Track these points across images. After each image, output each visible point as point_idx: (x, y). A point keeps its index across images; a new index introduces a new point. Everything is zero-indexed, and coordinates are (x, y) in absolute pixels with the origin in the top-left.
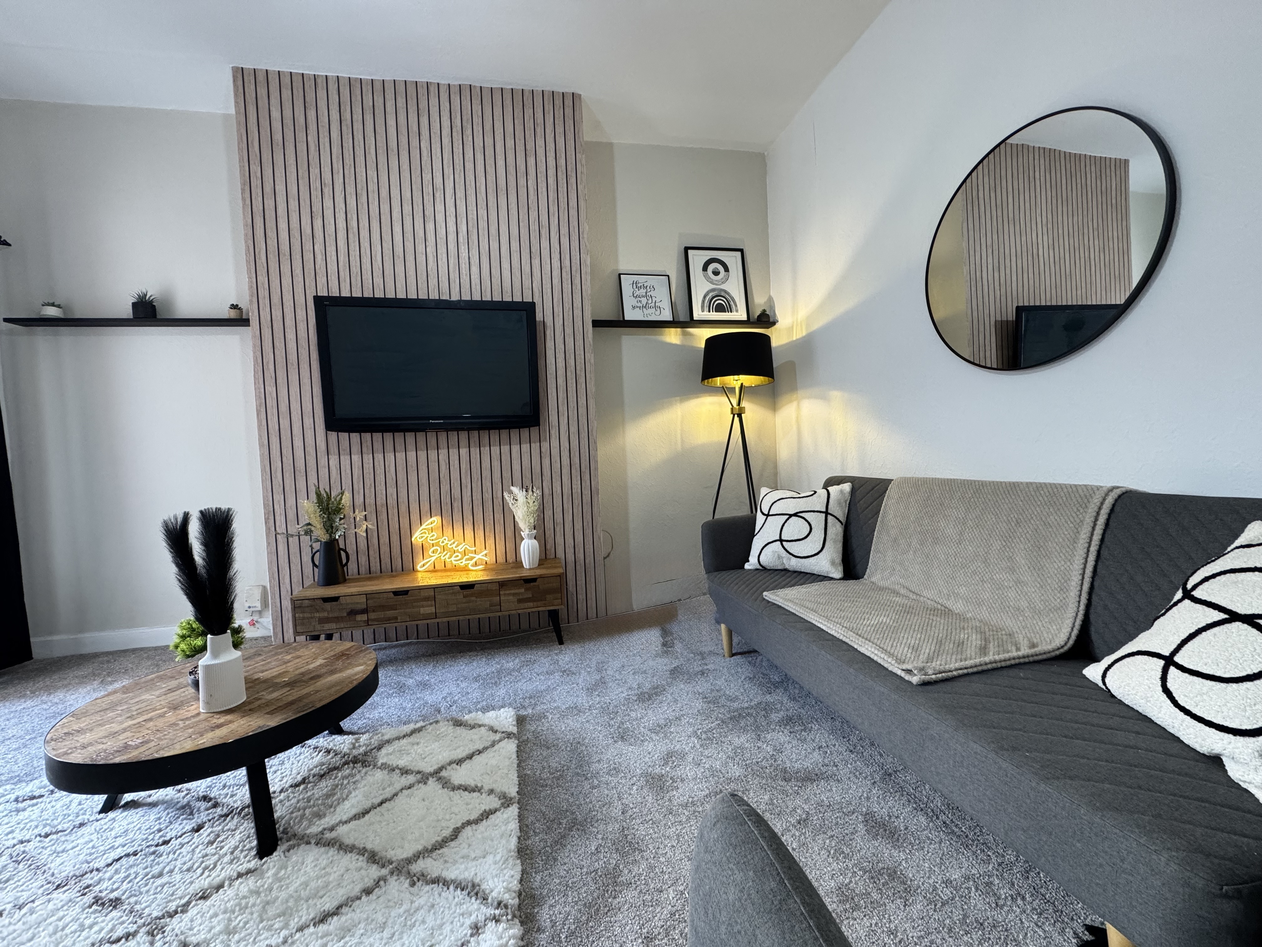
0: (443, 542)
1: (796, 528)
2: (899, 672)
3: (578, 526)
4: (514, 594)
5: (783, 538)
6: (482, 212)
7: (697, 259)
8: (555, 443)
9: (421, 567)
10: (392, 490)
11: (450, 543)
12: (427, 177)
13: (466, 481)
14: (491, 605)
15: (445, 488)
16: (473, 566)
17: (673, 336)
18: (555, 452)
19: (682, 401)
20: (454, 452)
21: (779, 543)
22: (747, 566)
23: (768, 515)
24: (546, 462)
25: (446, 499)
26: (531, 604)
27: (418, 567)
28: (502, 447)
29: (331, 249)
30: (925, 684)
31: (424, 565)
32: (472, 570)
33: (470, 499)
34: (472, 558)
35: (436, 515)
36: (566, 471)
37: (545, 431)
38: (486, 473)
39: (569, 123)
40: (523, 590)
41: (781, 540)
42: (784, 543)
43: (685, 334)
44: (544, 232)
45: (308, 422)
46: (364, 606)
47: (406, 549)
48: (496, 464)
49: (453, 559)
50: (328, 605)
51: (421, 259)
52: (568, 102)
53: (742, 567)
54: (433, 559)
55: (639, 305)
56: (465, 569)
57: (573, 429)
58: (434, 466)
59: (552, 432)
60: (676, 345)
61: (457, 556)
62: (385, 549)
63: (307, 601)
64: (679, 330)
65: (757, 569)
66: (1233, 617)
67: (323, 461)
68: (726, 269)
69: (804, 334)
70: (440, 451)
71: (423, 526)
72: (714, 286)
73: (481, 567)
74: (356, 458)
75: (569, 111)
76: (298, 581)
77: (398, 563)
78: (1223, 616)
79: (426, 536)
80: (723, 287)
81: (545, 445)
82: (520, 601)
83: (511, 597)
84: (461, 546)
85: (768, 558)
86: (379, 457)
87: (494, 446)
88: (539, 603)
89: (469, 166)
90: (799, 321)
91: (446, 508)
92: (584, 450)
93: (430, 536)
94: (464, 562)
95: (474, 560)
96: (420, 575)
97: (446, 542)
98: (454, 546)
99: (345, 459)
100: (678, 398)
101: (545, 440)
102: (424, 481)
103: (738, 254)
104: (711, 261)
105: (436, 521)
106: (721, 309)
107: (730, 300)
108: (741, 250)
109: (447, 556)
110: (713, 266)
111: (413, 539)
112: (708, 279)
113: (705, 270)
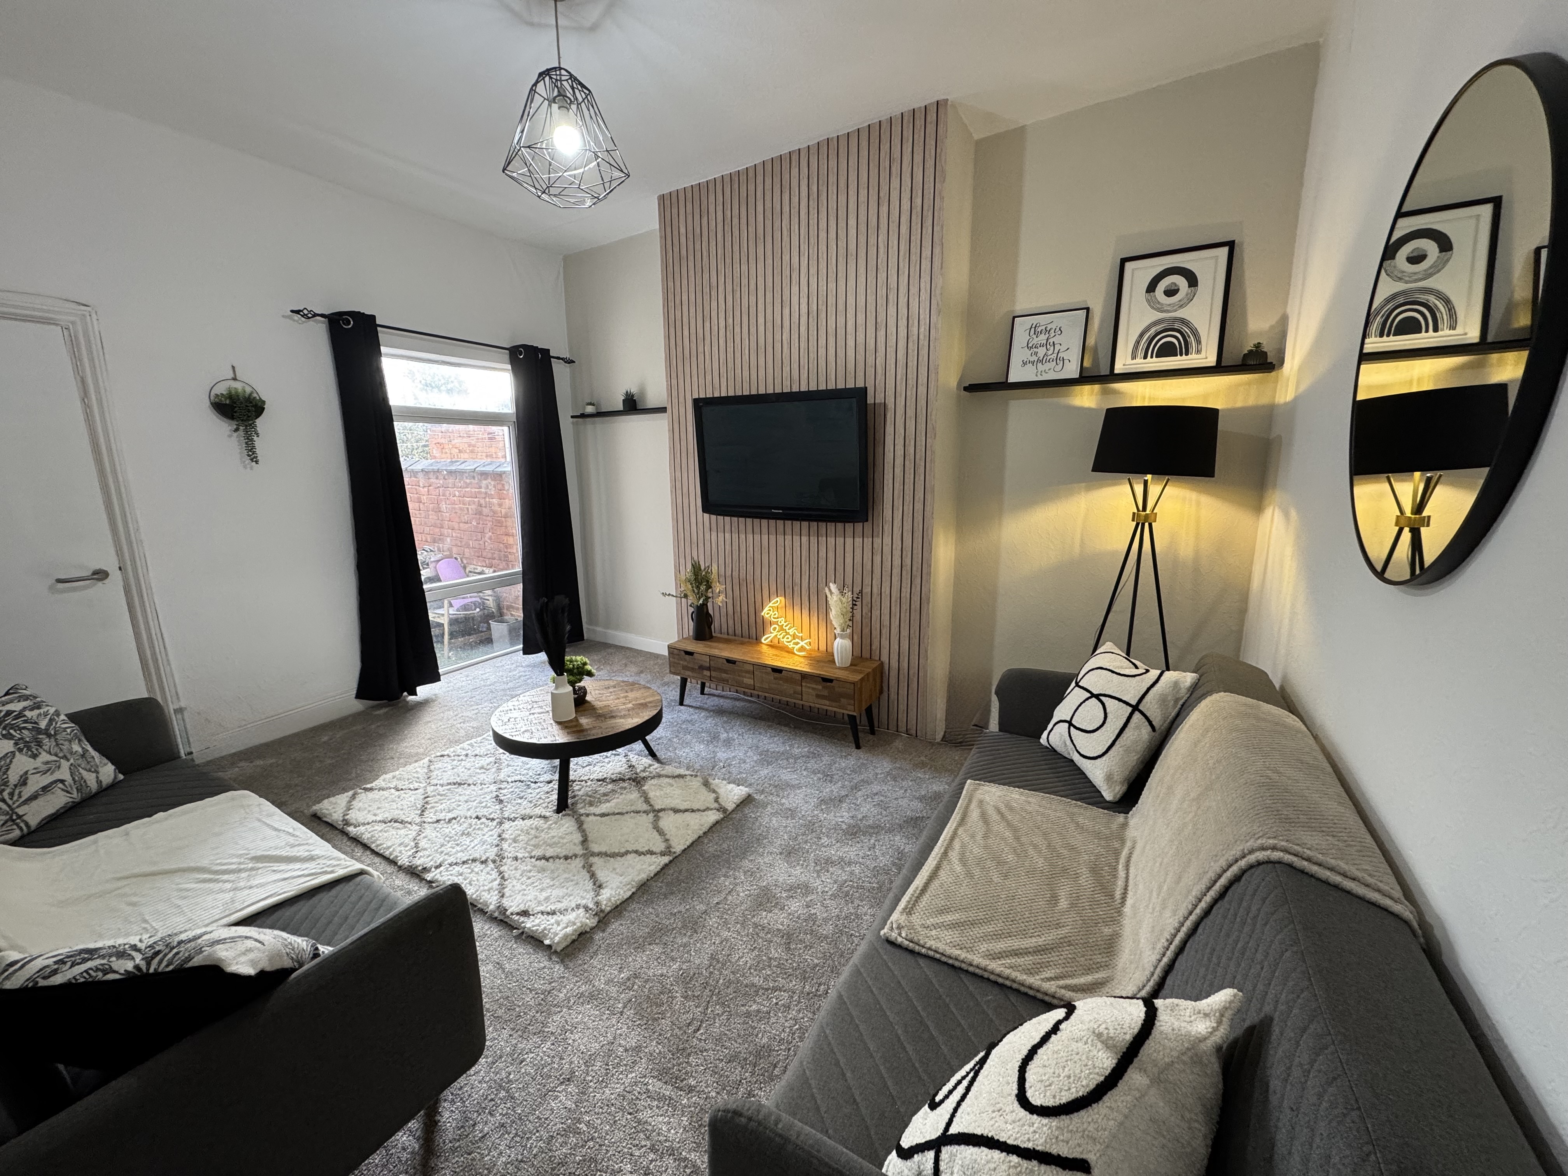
0: (781, 622)
1: (1090, 714)
3: (905, 633)
4: (813, 689)
5: (1074, 722)
8: (887, 540)
9: (765, 643)
10: (750, 566)
11: (785, 624)
12: (786, 258)
13: (805, 567)
14: (795, 693)
18: (887, 550)
19: (1088, 489)
20: (796, 538)
21: (1067, 725)
22: (1040, 740)
23: (1077, 684)
24: (877, 559)
25: (789, 583)
26: (827, 703)
27: (763, 640)
31: (766, 641)
32: (796, 655)
34: (797, 644)
35: (781, 596)
36: (897, 571)
37: (878, 526)
38: (822, 563)
40: (820, 687)
41: (1070, 723)
42: (1072, 728)
46: (708, 665)
47: (759, 621)
48: (831, 555)
49: (785, 640)
50: (687, 657)
52: (931, 112)
54: (773, 635)
55: (1034, 358)
56: (792, 652)
59: (886, 528)
61: (789, 638)
62: (745, 617)
63: (678, 651)
67: (707, 536)
68: (1194, 283)
71: (771, 603)
72: (1163, 315)
73: (803, 654)
74: (728, 535)
75: (931, 129)
77: (752, 632)
79: (771, 613)
81: (878, 541)
82: (818, 696)
83: (810, 690)
84: (792, 630)
85: (1057, 739)
86: (743, 536)
88: (834, 704)
91: (789, 591)
93: (773, 614)
94: (792, 646)
95: (799, 646)
97: (783, 623)
98: (787, 628)
99: (721, 535)
100: (1084, 484)
101: (878, 536)
102: (773, 563)
103: (1222, 251)
104: (1166, 274)
105: (779, 601)
106: (1167, 351)
107: (1190, 334)
108: (1231, 244)
109: (782, 636)
110: (1168, 281)
111: (763, 613)
112: (1155, 305)
113: (1152, 288)
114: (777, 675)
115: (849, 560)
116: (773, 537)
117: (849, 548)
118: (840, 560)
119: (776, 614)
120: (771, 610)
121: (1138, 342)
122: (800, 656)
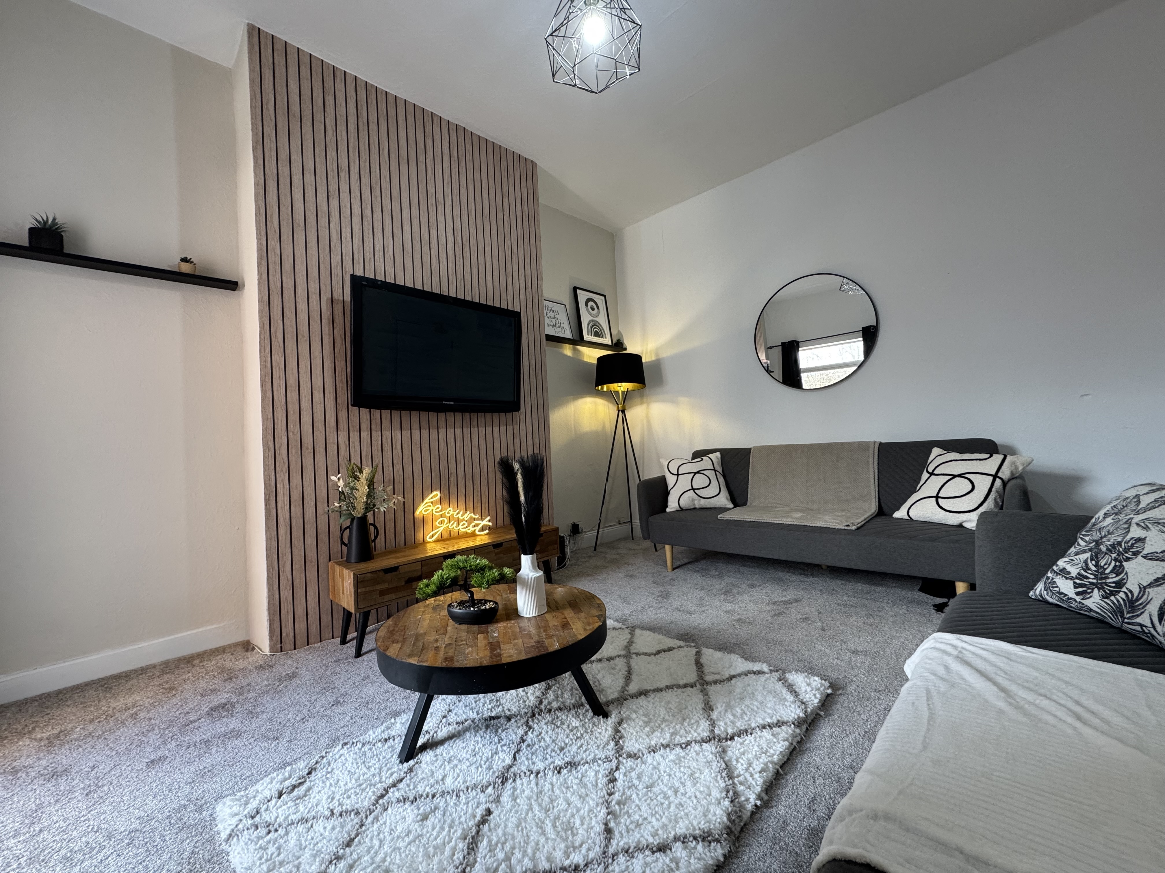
0: (448, 513)
1: (700, 481)
2: (843, 528)
5: (694, 487)
6: (473, 231)
7: (582, 296)
8: (523, 427)
9: (430, 538)
10: (398, 467)
11: (456, 513)
12: (431, 190)
13: (460, 457)
15: (444, 463)
16: (479, 531)
17: (567, 350)
18: (523, 433)
21: (692, 491)
22: (668, 510)
23: (678, 475)
24: (517, 441)
25: (444, 475)
27: (427, 539)
28: (487, 428)
29: (346, 231)
30: (858, 528)
31: (433, 536)
32: (480, 535)
33: (463, 473)
34: (477, 525)
35: (436, 490)
36: (530, 449)
38: (475, 451)
39: (530, 181)
41: (693, 489)
42: (696, 491)
43: (575, 350)
44: (515, 257)
45: (318, 396)
47: (409, 524)
48: (482, 442)
49: (460, 527)
51: (426, 258)
52: (529, 166)
53: (665, 511)
54: (441, 529)
55: (551, 324)
56: (473, 535)
57: (535, 417)
58: (434, 444)
59: (521, 417)
60: (569, 357)
61: (464, 524)
63: (369, 575)
64: (571, 346)
65: (677, 511)
66: (954, 476)
67: (332, 438)
68: (598, 308)
69: (653, 359)
70: (439, 430)
71: (426, 501)
72: (592, 318)
73: (487, 531)
74: (365, 434)
75: (529, 172)
76: (301, 567)
77: (401, 538)
78: (950, 477)
79: (431, 508)
80: (597, 319)
81: (516, 427)
84: (466, 515)
85: (685, 502)
86: (387, 434)
89: (463, 191)
90: (649, 350)
91: (445, 483)
92: (542, 433)
93: (435, 508)
94: (471, 529)
95: (480, 526)
96: (429, 546)
97: (451, 512)
98: (460, 515)
99: (354, 435)
101: (516, 424)
102: (426, 457)
103: (603, 298)
104: (589, 300)
105: (436, 495)
106: (597, 335)
107: (602, 329)
108: (605, 296)
109: (455, 525)
110: (591, 303)
111: (417, 513)
112: (589, 312)
113: (586, 305)
115: (497, 445)
116: (425, 433)
117: (496, 435)
118: (490, 446)
119: (438, 508)
120: (430, 506)
121: (588, 328)
122: (483, 535)
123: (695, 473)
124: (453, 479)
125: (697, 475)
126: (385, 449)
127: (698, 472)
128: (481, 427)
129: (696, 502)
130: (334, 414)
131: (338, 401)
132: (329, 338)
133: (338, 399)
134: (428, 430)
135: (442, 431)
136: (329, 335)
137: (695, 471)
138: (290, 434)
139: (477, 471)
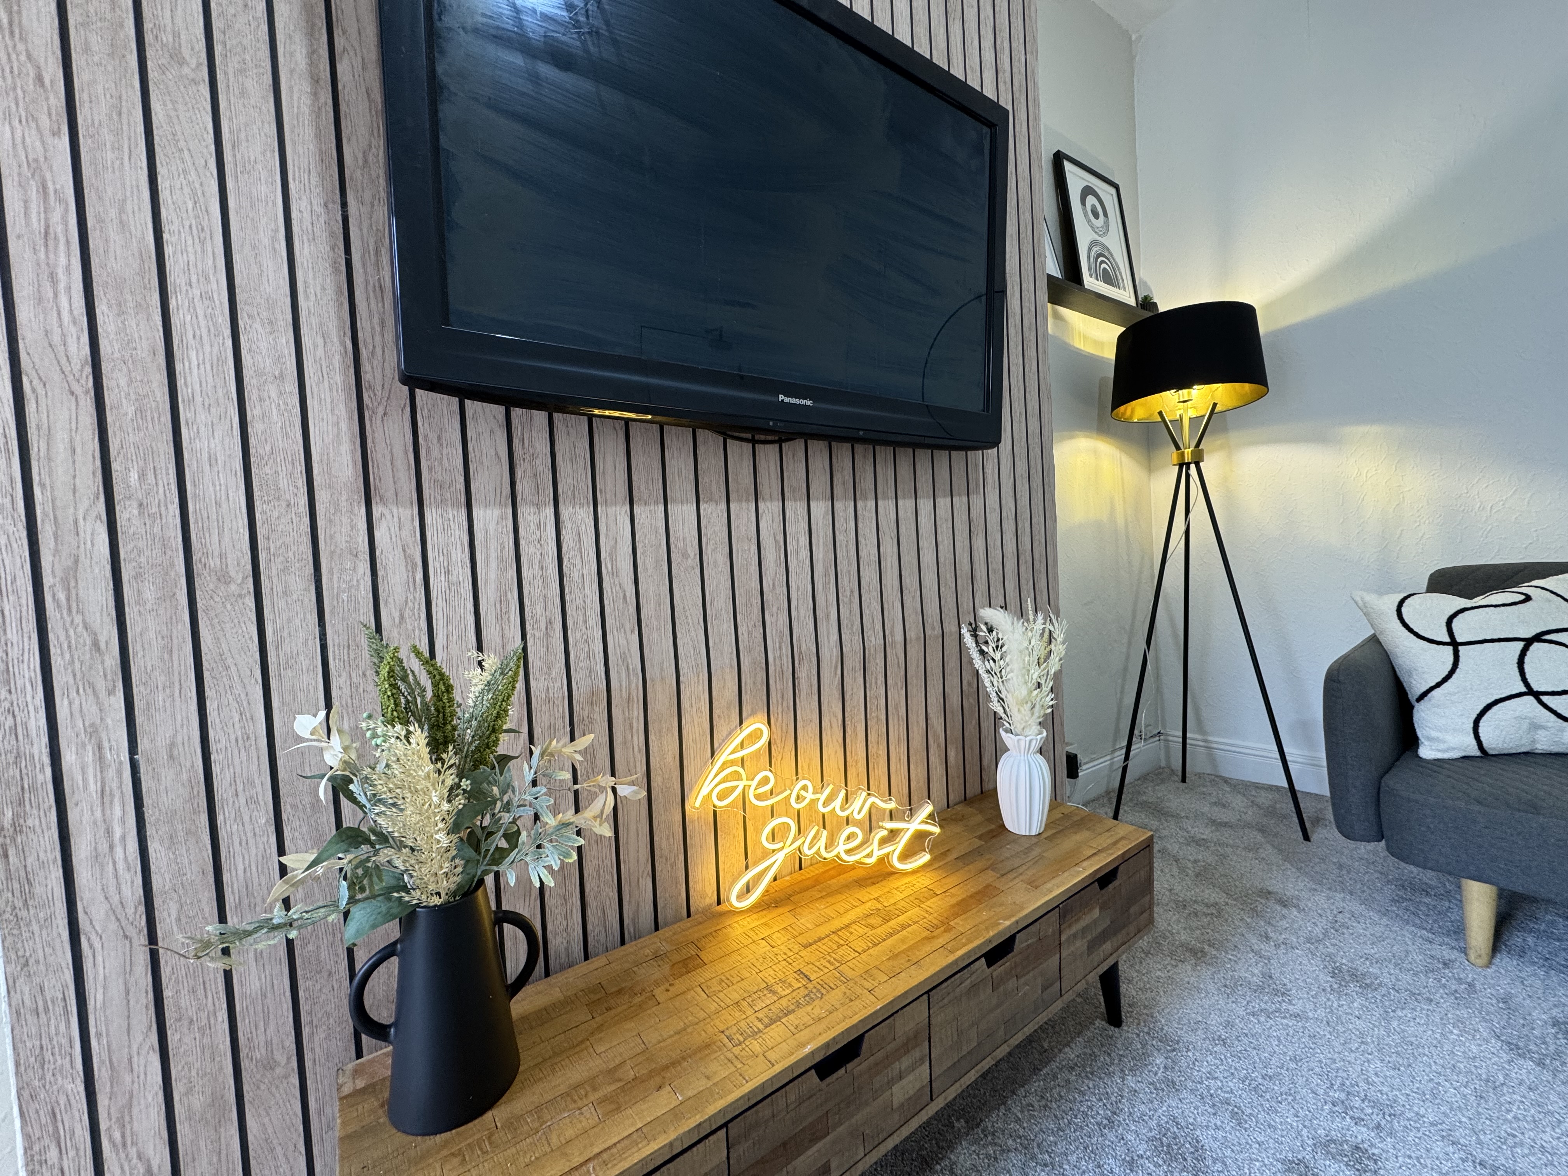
0: (799, 798)
4: (1084, 931)
5: (1535, 687)
7: (1076, 179)
9: (740, 897)
11: (823, 797)
13: (826, 598)
14: (1046, 987)
15: (777, 621)
16: (901, 857)
18: (993, 518)
20: (796, 509)
21: (1528, 699)
22: (1426, 752)
23: (1453, 645)
28: (900, 503)
31: (748, 889)
32: (905, 874)
33: (836, 652)
34: (893, 834)
35: (753, 713)
36: (1011, 566)
38: (869, 575)
41: (1531, 693)
42: (1542, 698)
47: (669, 842)
48: (890, 548)
49: (841, 848)
53: (1417, 756)
54: (777, 859)
56: (885, 874)
57: (1021, 468)
61: (851, 836)
65: (1467, 758)
68: (1106, 215)
70: (761, 505)
71: (723, 756)
72: (1096, 237)
73: (926, 858)
74: (491, 519)
77: (640, 898)
79: (741, 784)
80: (1105, 240)
81: (977, 501)
83: (1078, 944)
84: (858, 802)
85: (1501, 733)
86: (578, 518)
87: (884, 499)
91: (781, 685)
92: (1038, 519)
93: (754, 783)
94: (878, 854)
95: (904, 840)
96: (737, 927)
97: (809, 796)
99: (446, 521)
102: (720, 603)
103: (1113, 191)
104: (1087, 191)
105: (755, 736)
106: (1108, 278)
107: (1115, 267)
108: (1117, 187)
109: (822, 843)
110: (1091, 200)
111: (695, 802)
112: (1089, 221)
113: (1083, 202)
114: (1000, 969)
115: (928, 557)
116: (714, 512)
118: (909, 558)
119: (766, 781)
120: (737, 776)
121: (1089, 257)
122: (914, 872)
123: (1529, 642)
124: (806, 673)
125: (1536, 646)
126: (573, 574)
127: (1538, 638)
128: (886, 498)
129: (1541, 735)
130: (347, 428)
131: (366, 377)
132: (315, 95)
133: (366, 367)
134: (724, 506)
135: (770, 508)
136: (315, 80)
137: (1529, 635)
138: (125, 514)
139: (874, 640)
